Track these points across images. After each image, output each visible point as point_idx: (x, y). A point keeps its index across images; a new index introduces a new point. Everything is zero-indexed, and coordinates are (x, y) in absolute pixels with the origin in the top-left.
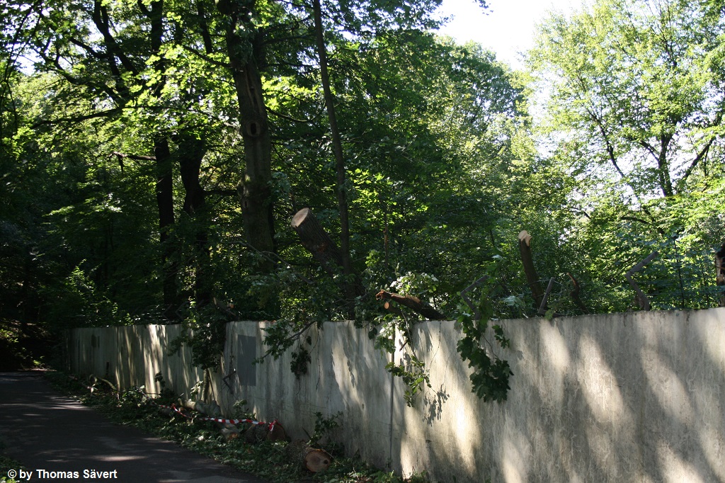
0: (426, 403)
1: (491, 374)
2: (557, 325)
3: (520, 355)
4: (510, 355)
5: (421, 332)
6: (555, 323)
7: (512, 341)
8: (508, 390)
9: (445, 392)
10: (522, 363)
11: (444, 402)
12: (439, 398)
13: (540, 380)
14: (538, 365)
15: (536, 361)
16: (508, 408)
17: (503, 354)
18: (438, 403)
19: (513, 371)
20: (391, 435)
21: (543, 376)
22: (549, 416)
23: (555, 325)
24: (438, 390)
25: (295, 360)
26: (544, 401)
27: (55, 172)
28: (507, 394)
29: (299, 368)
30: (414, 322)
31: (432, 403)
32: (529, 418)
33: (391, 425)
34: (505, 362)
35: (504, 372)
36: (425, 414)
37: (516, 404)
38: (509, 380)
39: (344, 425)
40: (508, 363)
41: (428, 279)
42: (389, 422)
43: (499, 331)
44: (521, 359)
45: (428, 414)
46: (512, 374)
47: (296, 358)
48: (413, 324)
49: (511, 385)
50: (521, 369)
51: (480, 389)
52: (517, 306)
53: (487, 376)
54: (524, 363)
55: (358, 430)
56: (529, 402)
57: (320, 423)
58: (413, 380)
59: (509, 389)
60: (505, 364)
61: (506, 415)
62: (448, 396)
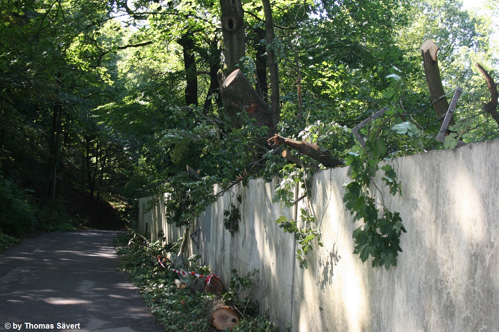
0: (320, 265)
1: (378, 230)
2: (464, 157)
3: (415, 204)
4: (403, 205)
5: (319, 183)
6: (461, 153)
7: (406, 186)
8: (399, 252)
9: (337, 253)
10: (417, 214)
11: (336, 265)
12: (332, 259)
13: (439, 239)
14: (436, 218)
15: (433, 213)
16: (399, 277)
17: (395, 204)
18: (330, 265)
19: (406, 227)
20: (292, 298)
21: (442, 233)
22: (449, 293)
23: (461, 158)
24: (330, 250)
25: (228, 218)
26: (442, 270)
27: (132, 88)
28: (398, 258)
29: (231, 226)
30: (314, 171)
31: (325, 265)
32: (423, 292)
33: (293, 287)
34: (397, 214)
35: (395, 227)
36: (319, 277)
37: (408, 272)
38: (401, 238)
39: (260, 283)
40: (400, 216)
41: (337, 129)
42: (290, 284)
43: (391, 173)
44: (415, 210)
45: (322, 278)
46: (405, 231)
47: (229, 216)
48: (312, 174)
49: (403, 245)
50: (415, 223)
51: (364, 250)
52: (410, 134)
53: (374, 234)
54: (420, 215)
55: (268, 289)
56: (424, 269)
57: (235, 279)
58: (304, 237)
59: (401, 251)
60: (397, 217)
61: (396, 286)
62: (340, 257)
